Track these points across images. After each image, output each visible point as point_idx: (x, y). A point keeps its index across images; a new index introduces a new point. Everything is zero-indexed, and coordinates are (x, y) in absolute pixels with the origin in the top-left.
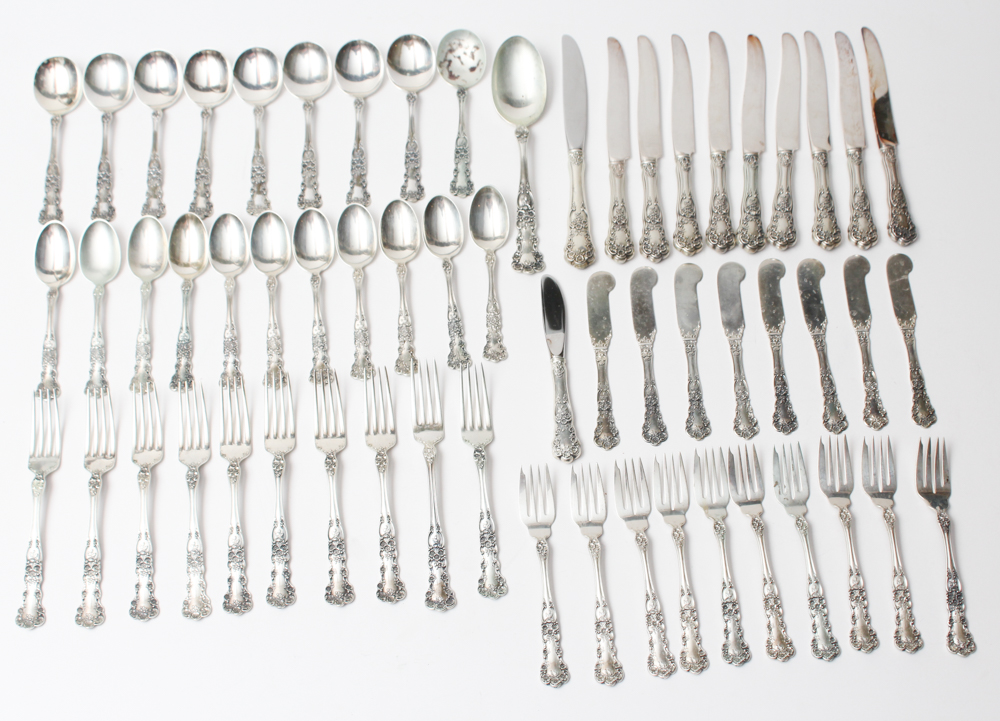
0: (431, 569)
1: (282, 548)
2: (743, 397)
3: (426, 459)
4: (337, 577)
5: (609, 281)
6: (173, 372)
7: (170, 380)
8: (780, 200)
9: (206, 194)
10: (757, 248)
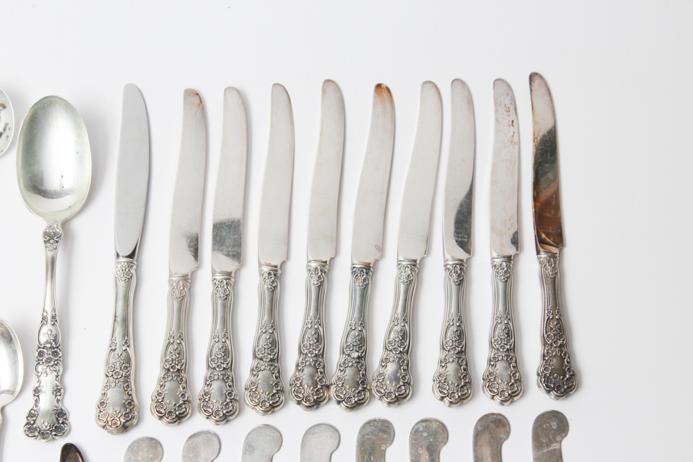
8: (392, 336)
10: (358, 405)
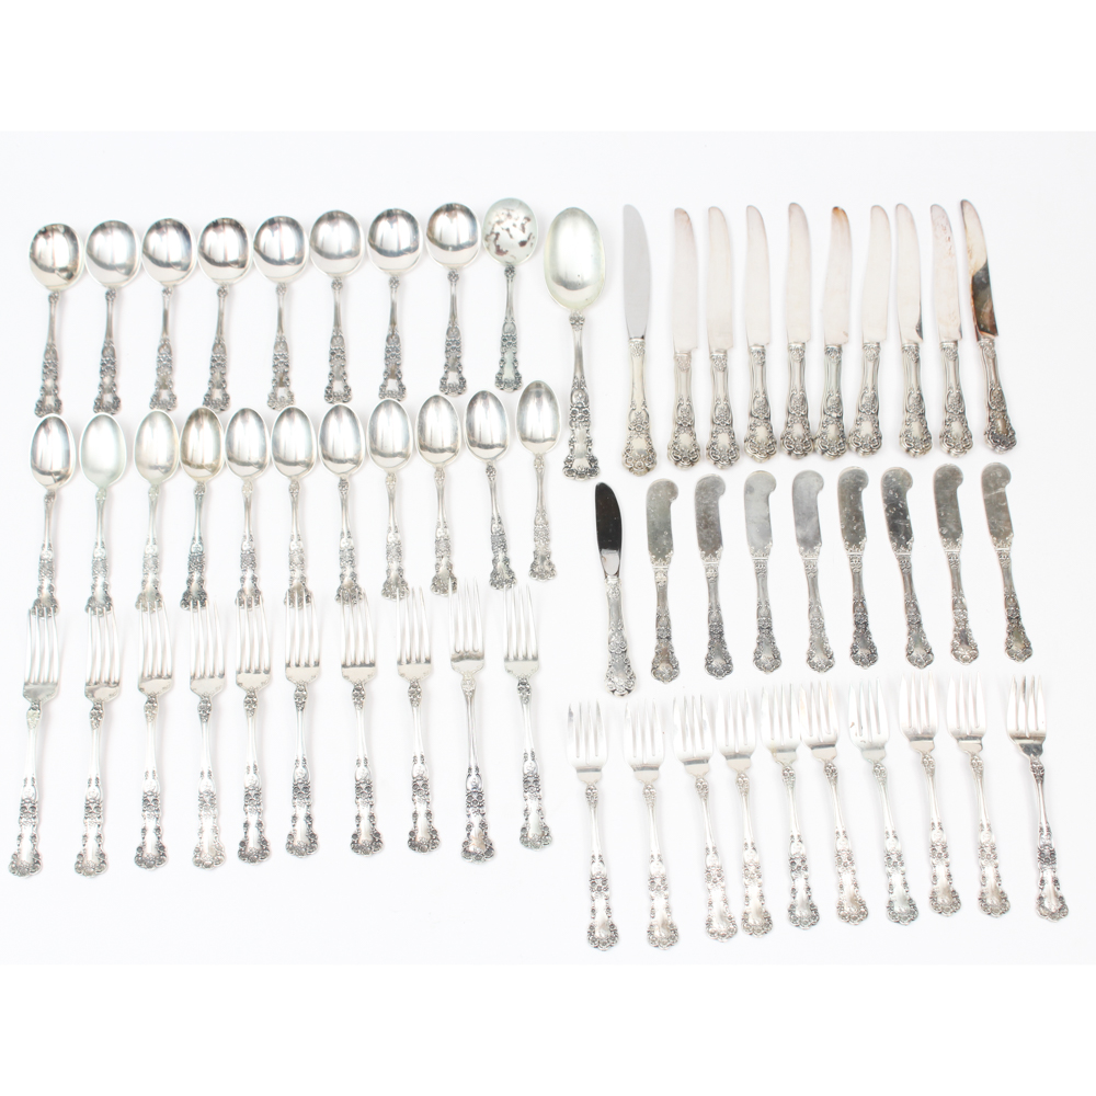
0: (469, 816)
1: (302, 790)
2: (817, 626)
3: (465, 692)
4: (365, 824)
5: (671, 489)
6: (185, 589)
7: (181, 598)
8: (864, 401)
9: (222, 385)
10: (839, 454)
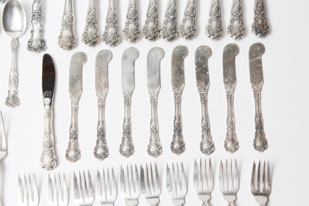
10: (172, 39)
